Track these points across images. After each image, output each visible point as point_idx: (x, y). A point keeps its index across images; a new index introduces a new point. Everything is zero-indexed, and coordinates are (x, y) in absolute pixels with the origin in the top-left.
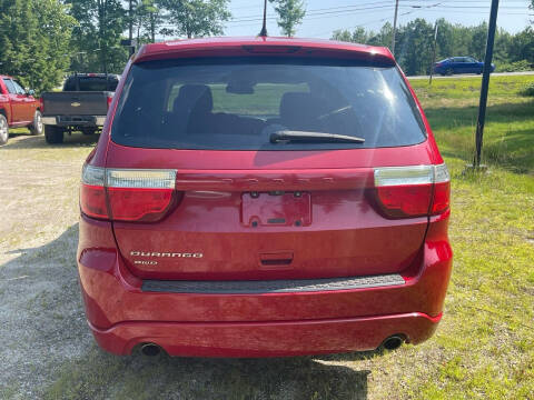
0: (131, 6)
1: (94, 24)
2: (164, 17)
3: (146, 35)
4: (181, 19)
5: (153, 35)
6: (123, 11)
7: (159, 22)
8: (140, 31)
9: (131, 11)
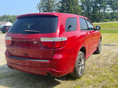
0: (100, 5)
1: (92, 10)
2: (108, 7)
3: (103, 11)
4: (112, 7)
5: (105, 11)
6: (98, 7)
7: (106, 8)
8: (102, 11)
9: (100, 6)
